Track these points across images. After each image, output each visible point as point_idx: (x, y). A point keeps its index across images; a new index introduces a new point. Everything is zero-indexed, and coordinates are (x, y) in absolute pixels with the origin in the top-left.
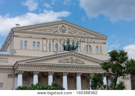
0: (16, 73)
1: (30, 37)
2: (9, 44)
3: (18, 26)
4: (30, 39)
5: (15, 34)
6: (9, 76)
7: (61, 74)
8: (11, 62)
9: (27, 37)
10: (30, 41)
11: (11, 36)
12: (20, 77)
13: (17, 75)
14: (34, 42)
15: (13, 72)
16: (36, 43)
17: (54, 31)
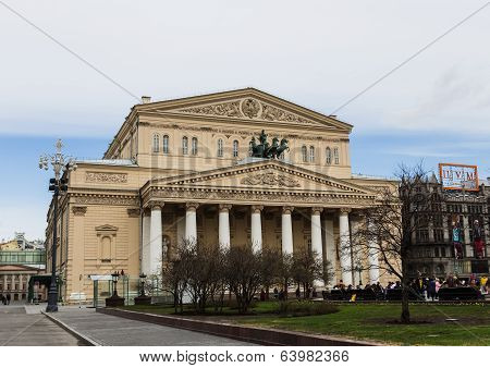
0: (146, 205)
1: (175, 127)
2: (127, 141)
3: (146, 102)
4: (176, 131)
5: (142, 119)
6: (131, 212)
7: (246, 209)
8: (135, 181)
10: (176, 136)
11: (131, 124)
12: (156, 215)
13: (148, 211)
14: (185, 138)
15: (140, 205)
16: (190, 140)
17: (230, 112)
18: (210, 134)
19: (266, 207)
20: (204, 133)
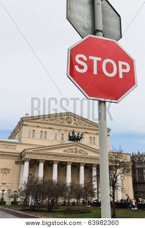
0: (23, 160)
1: (38, 127)
2: (18, 132)
3: (27, 116)
4: (38, 128)
5: (25, 123)
6: (17, 163)
7: (65, 163)
8: (19, 149)
9: (35, 127)
10: (38, 130)
11: (20, 125)
12: (27, 164)
13: (23, 162)
14: (42, 131)
15: (20, 159)
16: (44, 133)
17: (61, 121)
18: (52, 130)
19: (73, 163)
20: (50, 130)
